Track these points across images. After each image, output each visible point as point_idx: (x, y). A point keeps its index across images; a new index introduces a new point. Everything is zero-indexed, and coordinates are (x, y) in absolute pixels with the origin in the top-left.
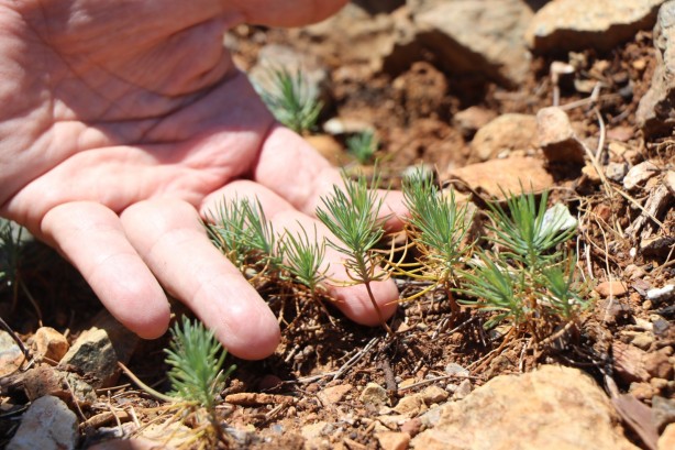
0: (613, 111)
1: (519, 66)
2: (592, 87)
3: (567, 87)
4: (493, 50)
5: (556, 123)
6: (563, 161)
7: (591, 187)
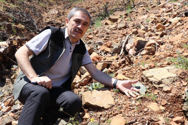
0: (161, 91)
1: (158, 88)
2: (161, 89)
3: (160, 89)
4: (157, 87)
5: (158, 91)
6: (158, 93)
7: (159, 94)
